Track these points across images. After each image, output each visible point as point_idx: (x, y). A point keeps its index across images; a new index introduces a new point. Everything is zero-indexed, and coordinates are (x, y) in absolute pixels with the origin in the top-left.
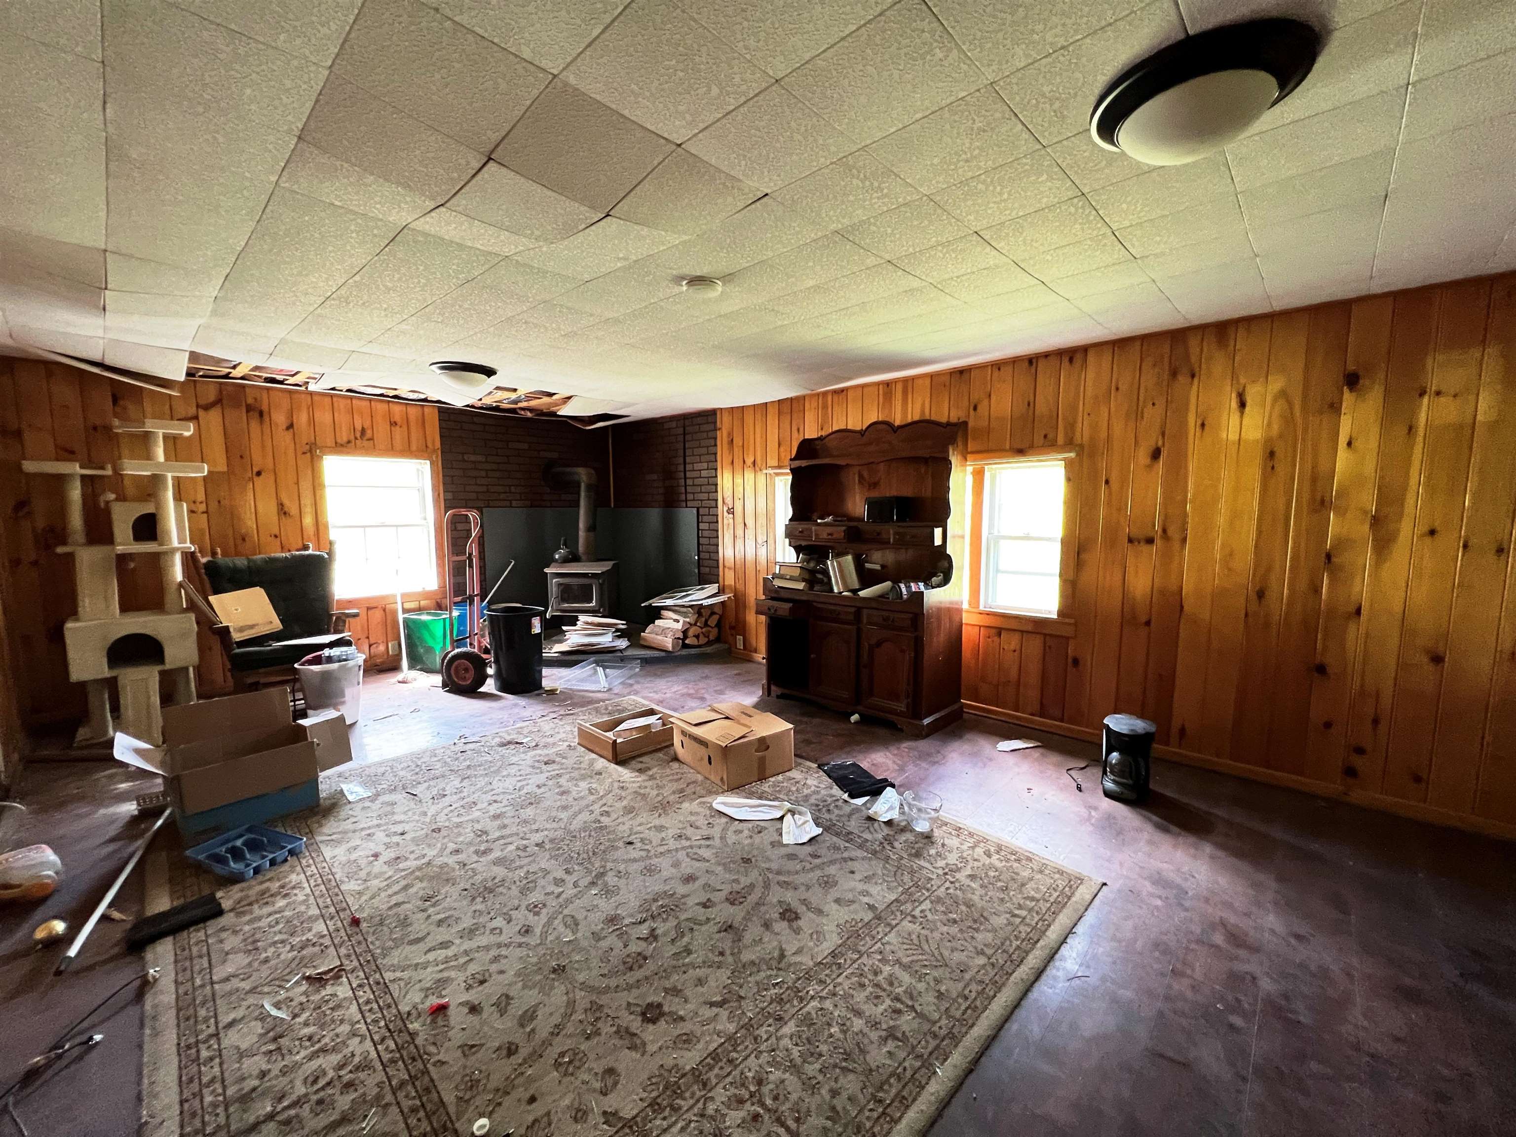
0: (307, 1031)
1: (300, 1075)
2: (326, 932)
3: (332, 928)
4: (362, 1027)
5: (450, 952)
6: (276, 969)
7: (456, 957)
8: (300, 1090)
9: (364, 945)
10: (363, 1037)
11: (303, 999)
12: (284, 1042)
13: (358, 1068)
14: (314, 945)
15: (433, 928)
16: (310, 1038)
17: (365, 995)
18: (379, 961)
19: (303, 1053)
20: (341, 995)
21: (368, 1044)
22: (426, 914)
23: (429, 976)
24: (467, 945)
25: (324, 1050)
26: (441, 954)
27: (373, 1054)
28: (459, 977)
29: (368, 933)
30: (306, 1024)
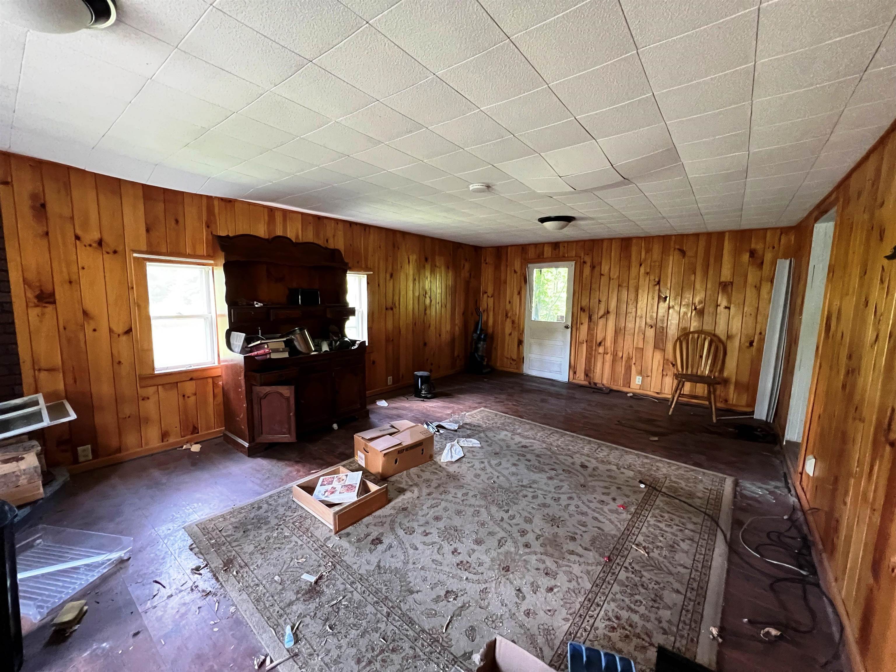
0: (661, 539)
1: (672, 531)
2: (623, 569)
3: (619, 568)
4: (646, 524)
5: (597, 515)
6: (656, 574)
7: (598, 513)
8: (675, 527)
9: (617, 546)
10: (648, 522)
11: (655, 550)
12: (671, 543)
13: (656, 517)
14: (633, 568)
15: (590, 526)
16: (662, 536)
17: (635, 531)
18: (619, 536)
19: (668, 534)
20: (642, 538)
21: (649, 519)
22: (583, 534)
23: (613, 517)
24: (589, 511)
25: (661, 530)
26: (601, 518)
27: (650, 515)
28: (606, 509)
29: (609, 550)
30: (660, 541)
